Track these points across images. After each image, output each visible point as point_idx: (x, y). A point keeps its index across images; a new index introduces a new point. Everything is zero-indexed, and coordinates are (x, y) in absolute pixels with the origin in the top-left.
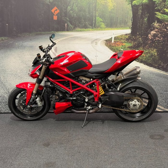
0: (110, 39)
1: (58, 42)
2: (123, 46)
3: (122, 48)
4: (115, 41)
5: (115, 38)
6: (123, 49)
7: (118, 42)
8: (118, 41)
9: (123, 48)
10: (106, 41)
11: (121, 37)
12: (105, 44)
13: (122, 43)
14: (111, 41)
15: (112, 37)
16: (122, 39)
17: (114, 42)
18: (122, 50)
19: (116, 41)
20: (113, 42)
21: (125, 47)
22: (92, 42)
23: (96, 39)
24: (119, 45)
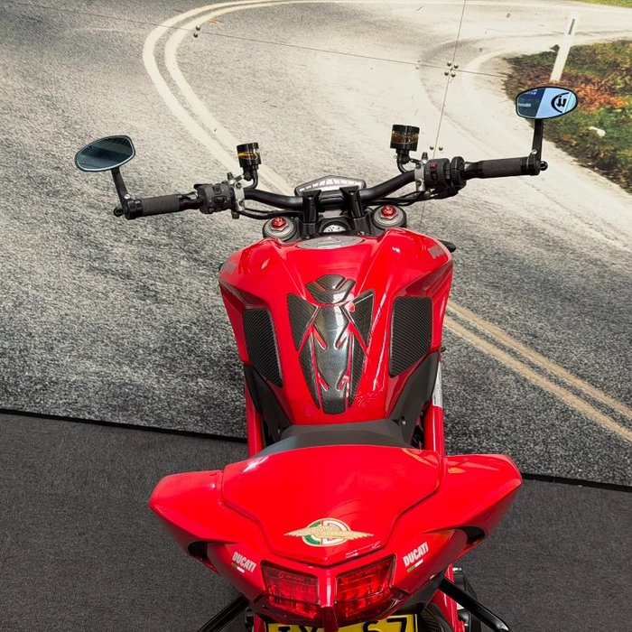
0: (544, 55)
1: (214, 20)
2: (610, 110)
3: (601, 125)
4: (574, 72)
5: (577, 55)
6: (605, 129)
7: (587, 81)
8: (589, 74)
9: (607, 123)
10: (518, 62)
11: (611, 57)
12: (506, 84)
13: (613, 92)
14: (549, 70)
15: (557, 48)
16: (615, 66)
17: (564, 76)
18: (601, 133)
19: (577, 77)
20: (556, 76)
21: (623, 121)
22: (427, 60)
23: (457, 45)
24: (592, 102)
